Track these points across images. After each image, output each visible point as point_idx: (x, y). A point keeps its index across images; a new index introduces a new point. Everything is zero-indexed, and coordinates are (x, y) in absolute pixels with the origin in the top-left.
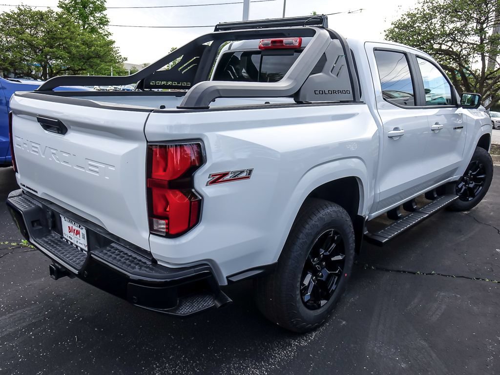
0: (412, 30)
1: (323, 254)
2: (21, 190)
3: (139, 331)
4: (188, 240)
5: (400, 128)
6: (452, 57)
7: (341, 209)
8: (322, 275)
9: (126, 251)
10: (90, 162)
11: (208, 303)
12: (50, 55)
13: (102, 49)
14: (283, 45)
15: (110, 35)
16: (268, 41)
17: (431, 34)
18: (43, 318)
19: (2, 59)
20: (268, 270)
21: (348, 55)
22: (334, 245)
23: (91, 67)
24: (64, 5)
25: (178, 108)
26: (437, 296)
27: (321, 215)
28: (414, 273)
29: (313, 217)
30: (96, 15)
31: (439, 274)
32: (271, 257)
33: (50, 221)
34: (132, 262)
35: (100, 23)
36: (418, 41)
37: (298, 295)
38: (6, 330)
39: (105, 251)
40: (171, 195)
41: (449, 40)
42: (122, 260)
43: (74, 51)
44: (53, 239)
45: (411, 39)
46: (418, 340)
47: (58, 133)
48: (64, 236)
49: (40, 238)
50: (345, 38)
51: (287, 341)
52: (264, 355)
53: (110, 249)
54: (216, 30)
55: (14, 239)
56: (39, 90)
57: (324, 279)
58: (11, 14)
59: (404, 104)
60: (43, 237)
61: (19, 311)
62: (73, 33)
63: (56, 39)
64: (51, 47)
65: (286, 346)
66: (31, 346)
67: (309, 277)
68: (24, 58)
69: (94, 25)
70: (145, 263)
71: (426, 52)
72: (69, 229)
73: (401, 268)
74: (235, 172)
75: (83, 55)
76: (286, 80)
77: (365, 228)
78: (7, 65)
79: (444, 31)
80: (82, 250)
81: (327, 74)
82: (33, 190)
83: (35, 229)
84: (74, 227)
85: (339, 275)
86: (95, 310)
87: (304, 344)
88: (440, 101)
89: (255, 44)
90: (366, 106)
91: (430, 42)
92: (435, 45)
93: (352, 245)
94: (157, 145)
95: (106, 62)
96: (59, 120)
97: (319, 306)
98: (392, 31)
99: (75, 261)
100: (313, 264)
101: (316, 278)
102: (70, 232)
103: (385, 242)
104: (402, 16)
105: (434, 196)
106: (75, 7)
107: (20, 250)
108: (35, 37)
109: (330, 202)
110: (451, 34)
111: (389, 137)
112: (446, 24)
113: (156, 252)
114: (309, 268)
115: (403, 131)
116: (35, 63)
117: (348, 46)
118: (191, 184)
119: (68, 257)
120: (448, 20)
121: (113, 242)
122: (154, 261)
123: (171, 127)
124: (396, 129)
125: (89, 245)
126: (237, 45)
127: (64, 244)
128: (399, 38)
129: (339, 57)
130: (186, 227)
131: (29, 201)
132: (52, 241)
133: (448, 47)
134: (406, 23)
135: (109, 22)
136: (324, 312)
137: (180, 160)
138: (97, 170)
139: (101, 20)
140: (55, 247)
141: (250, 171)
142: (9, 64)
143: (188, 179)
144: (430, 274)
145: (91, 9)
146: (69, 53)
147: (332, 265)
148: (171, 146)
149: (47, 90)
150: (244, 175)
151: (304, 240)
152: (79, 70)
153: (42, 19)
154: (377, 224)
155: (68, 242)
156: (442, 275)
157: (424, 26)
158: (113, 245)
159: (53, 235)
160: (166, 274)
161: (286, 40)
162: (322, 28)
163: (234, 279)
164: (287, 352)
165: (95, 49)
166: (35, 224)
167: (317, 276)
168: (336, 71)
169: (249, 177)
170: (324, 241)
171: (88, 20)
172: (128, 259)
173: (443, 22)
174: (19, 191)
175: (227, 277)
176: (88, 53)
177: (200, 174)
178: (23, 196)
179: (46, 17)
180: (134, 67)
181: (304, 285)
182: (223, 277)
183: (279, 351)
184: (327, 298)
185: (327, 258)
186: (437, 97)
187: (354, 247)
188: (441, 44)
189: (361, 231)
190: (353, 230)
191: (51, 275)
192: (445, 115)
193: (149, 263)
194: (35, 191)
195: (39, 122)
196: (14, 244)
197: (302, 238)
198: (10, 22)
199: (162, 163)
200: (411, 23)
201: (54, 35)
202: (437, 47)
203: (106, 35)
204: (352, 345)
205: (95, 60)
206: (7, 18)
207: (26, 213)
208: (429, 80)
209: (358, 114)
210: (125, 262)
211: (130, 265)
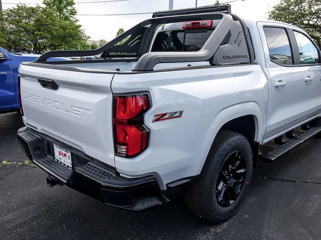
0: (288, 11)
1: (231, 168)
2: (26, 127)
3: (106, 221)
4: (141, 159)
5: (283, 81)
6: (317, 29)
7: (243, 137)
8: (230, 183)
9: (98, 167)
10: (74, 108)
11: (155, 202)
12: (39, 36)
13: (73, 31)
14: (200, 26)
15: (78, 21)
16: (189, 23)
17: (302, 14)
18: (41, 213)
19: (8, 40)
20: (194, 179)
21: (245, 31)
22: (238, 162)
23: (66, 43)
24: (46, 2)
25: (132, 70)
26: (312, 197)
27: (229, 142)
28: (295, 182)
29: (224, 143)
30: (68, 8)
31: (313, 182)
32: (196, 171)
33: (46, 148)
34: (103, 174)
35: (71, 14)
36: (293, 19)
37: (214, 196)
38: (18, 221)
39: (84, 167)
40: (129, 129)
41: (315, 17)
42: (96, 173)
43: (55, 33)
44: (48, 160)
45: (287, 17)
46: (299, 228)
47: (52, 89)
48: (56, 158)
49: (40, 159)
50: (243, 19)
51: (207, 228)
52: (192, 238)
53: (88, 166)
54: (153, 16)
55: (20, 160)
56: (37, 61)
57: (232, 185)
58: (13, 9)
59: (284, 64)
60: (42, 158)
61: (26, 208)
62: (54, 20)
63: (43, 25)
64: (39, 31)
65: (207, 232)
66: (35, 232)
67: (221, 184)
68: (22, 39)
69: (67, 15)
70: (112, 175)
71: (298, 26)
72: (59, 153)
73: (285, 178)
74: (171, 113)
75: (61, 35)
76: (204, 50)
77: (259, 151)
78: (10, 44)
79: (311, 11)
80: (68, 167)
81: (231, 44)
82: (34, 127)
83: (36, 153)
84: (63, 152)
85: (242, 183)
86: (76, 207)
87: (219, 230)
88: (310, 61)
89: (180, 25)
90: (259, 66)
91: (301, 19)
92: (305, 21)
93: (251, 162)
94: (117, 96)
95: (76, 40)
96: (53, 81)
97: (229, 205)
98: (273, 13)
99: (64, 174)
100: (224, 175)
101: (226, 185)
102: (59, 155)
103: (273, 160)
104: (280, 2)
105: (307, 127)
106: (54, 3)
107: (24, 168)
108: (28, 25)
109: (235, 133)
110: (316, 13)
111: (275, 87)
112: (313, 7)
113: (119, 168)
114: (221, 178)
115: (285, 82)
116: (29, 42)
117: (245, 25)
118: (142, 122)
119: (59, 172)
120: (314, 3)
121: (89, 161)
122: (118, 174)
123: (128, 84)
124: (280, 81)
125: (73, 164)
126: (167, 26)
127: (56, 163)
128: (278, 17)
129: (239, 32)
130: (139, 150)
131: (32, 134)
132: (48, 161)
133: (314, 22)
134: (283, 6)
135: (77, 12)
136: (232, 208)
137: (135, 106)
138: (79, 113)
139: (71, 11)
140: (50, 165)
141: (181, 112)
142: (12, 43)
143: (140, 118)
144: (307, 182)
145: (65, 4)
146: (51, 34)
147: (237, 176)
148: (129, 96)
149: (42, 61)
150: (177, 115)
151: (218, 159)
152: (58, 45)
153: (33, 12)
154: (267, 147)
155: (58, 162)
156: (315, 183)
157: (297, 8)
158: (89, 163)
159: (48, 157)
160: (126, 182)
161: (201, 22)
162: (227, 13)
163: (171, 186)
164: (207, 236)
165: (68, 31)
166: (36, 150)
167: (227, 184)
168: (237, 42)
169: (180, 116)
170: (232, 159)
171: (63, 11)
172: (100, 172)
173: (310, 5)
174: (24, 128)
175: (167, 185)
176: (64, 34)
177: (148, 115)
178: (28, 131)
179: (36, 11)
180: (94, 42)
181: (219, 189)
182: (164, 185)
183: (202, 235)
184: (234, 199)
185: (234, 171)
186: (308, 58)
187: (252, 163)
188: (309, 20)
189: (257, 153)
190: (251, 152)
191: (48, 184)
192: (314, 71)
193: (114, 175)
194: (36, 128)
195: (39, 82)
196: (20, 164)
197: (217, 157)
198: (12, 15)
199: (123, 108)
200: (287, 6)
201: (42, 22)
202: (306, 23)
203: (75, 21)
204: (253, 232)
205: (69, 39)
206: (10, 13)
207: (31, 142)
208: (302, 46)
209: (254, 71)
210: (98, 175)
211: (102, 176)
